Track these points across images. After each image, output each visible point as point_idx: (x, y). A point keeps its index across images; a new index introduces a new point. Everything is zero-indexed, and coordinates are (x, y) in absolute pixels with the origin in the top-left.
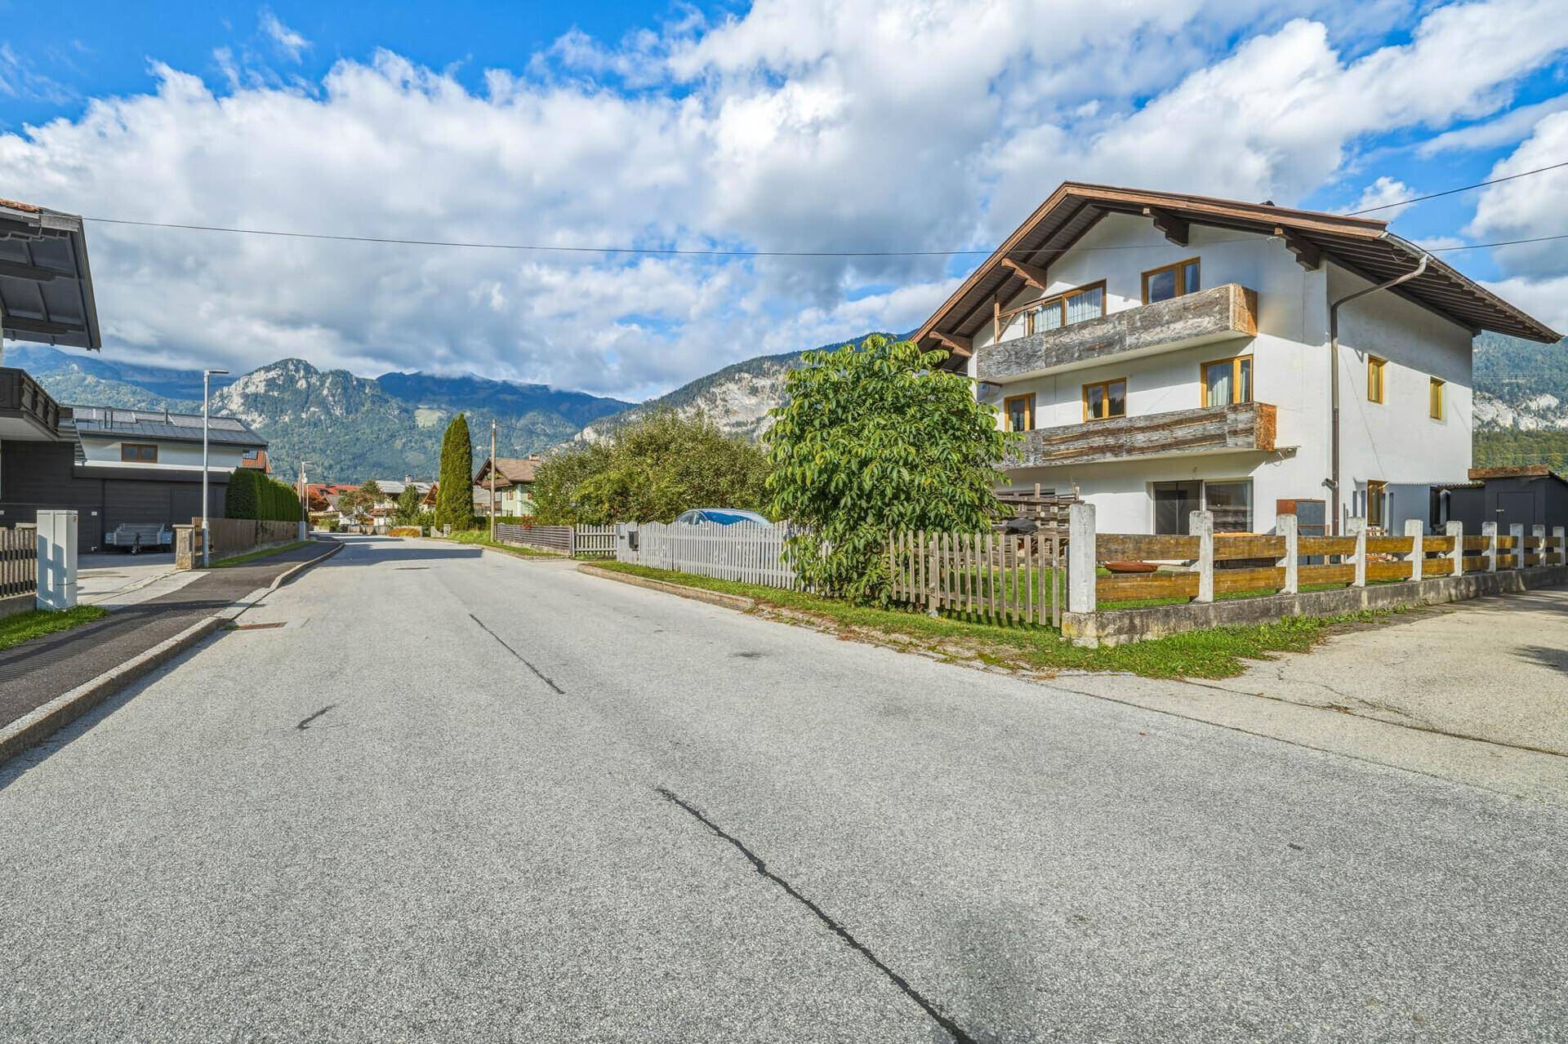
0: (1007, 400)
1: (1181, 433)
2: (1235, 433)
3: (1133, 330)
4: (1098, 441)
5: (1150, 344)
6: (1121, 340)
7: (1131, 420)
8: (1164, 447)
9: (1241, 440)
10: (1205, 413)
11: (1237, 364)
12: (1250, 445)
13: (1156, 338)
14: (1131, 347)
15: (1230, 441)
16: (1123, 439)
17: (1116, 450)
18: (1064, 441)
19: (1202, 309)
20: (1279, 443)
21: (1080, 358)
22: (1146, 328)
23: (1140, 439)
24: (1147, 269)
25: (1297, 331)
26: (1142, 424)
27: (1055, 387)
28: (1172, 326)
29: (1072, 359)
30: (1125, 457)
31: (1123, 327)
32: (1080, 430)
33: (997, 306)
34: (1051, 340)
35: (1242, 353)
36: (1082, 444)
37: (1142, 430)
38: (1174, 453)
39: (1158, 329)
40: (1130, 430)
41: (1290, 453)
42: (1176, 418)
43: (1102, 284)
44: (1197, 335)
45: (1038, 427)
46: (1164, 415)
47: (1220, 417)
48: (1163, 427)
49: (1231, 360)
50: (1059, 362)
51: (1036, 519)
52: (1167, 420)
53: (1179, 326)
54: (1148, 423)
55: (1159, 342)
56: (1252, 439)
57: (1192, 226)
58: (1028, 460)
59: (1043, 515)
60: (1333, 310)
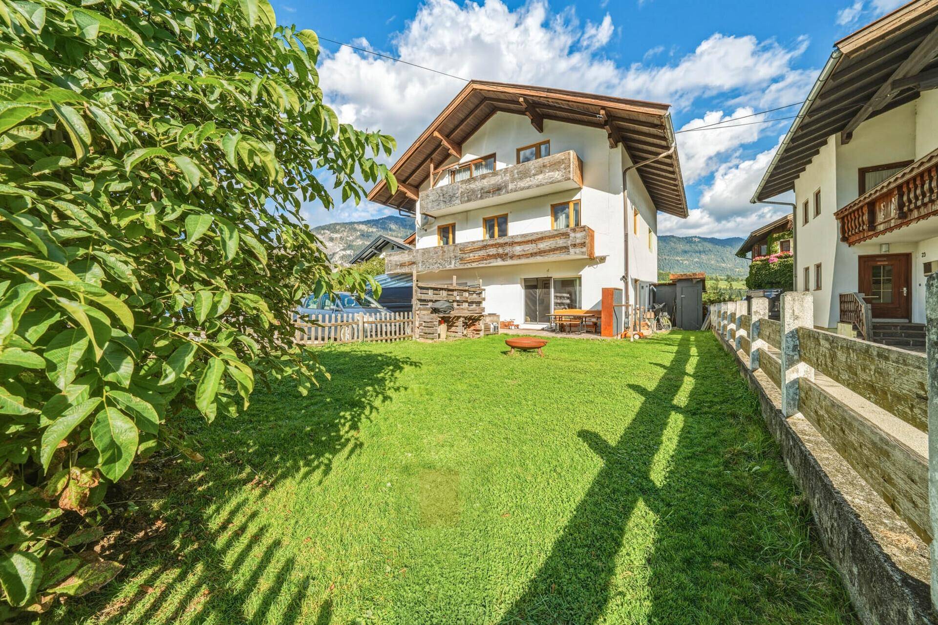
0: (439, 228)
1: (542, 246)
2: (574, 246)
3: (513, 180)
4: (492, 251)
5: (522, 189)
6: (506, 186)
7: (512, 237)
8: (533, 255)
9: (578, 250)
10: (556, 233)
11: (571, 205)
12: (583, 253)
13: (527, 185)
14: (512, 191)
15: (572, 250)
16: (508, 249)
17: (503, 257)
18: (472, 251)
19: (554, 166)
20: (598, 253)
21: (481, 198)
22: (521, 179)
23: (518, 249)
24: (519, 147)
25: (606, 186)
26: (519, 240)
27: (467, 218)
28: (536, 177)
29: (476, 199)
30: (509, 262)
31: (508, 177)
32: (481, 244)
33: (432, 166)
34: (464, 186)
35: (574, 199)
36: (482, 253)
37: (519, 243)
38: (539, 259)
39: (528, 179)
40: (512, 244)
41: (603, 259)
42: (540, 236)
43: (493, 156)
44: (551, 183)
45: (457, 242)
46: (532, 234)
47: (566, 235)
48: (531, 241)
49: (568, 203)
50: (469, 200)
51: (454, 301)
52: (534, 237)
53: (540, 177)
54: (523, 239)
55: (528, 188)
56: (584, 249)
57: (545, 121)
58: (450, 264)
59: (458, 298)
60: (624, 173)
